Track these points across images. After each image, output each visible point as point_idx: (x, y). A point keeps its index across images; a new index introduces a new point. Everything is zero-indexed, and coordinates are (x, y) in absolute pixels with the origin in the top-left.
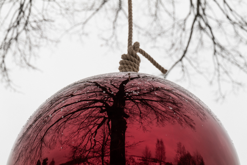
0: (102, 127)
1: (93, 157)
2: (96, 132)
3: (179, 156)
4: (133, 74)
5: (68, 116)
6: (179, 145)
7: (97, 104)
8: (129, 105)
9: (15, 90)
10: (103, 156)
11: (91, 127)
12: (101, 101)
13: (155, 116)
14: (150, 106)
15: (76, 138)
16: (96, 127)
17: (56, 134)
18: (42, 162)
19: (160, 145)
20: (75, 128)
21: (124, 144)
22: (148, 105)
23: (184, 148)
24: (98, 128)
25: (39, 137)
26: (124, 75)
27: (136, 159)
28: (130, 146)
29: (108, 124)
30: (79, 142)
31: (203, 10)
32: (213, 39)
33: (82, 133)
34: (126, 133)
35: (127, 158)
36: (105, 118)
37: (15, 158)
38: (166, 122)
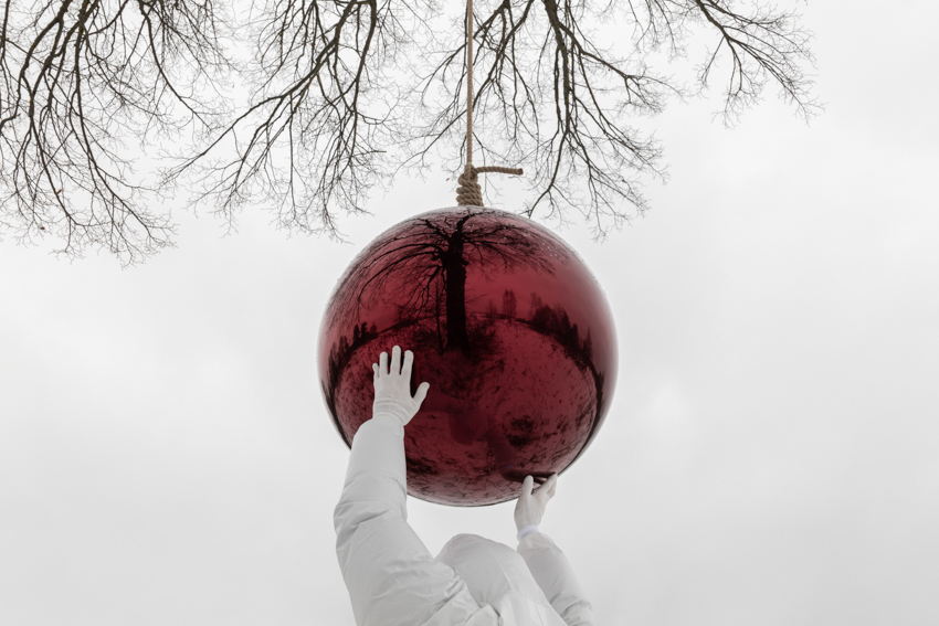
0: (435, 280)
1: (425, 317)
2: (428, 286)
3: (534, 310)
4: (475, 209)
5: (389, 268)
6: (534, 295)
7: (428, 249)
8: (469, 249)
9: (342, 240)
10: (437, 316)
11: (421, 279)
12: (432, 245)
13: (502, 261)
14: (495, 249)
15: (401, 294)
16: (428, 279)
17: (377, 291)
18: (360, 327)
19: (510, 297)
20: (400, 282)
21: (463, 299)
22: (490, 247)
23: (540, 298)
24: (431, 280)
25: (355, 296)
26: (464, 208)
27: (478, 315)
28: (471, 301)
29: (442, 274)
30: (406, 300)
31: (575, 127)
32: (588, 161)
33: (409, 288)
34: (466, 286)
35: (468, 315)
36: (439, 268)
37: (328, 323)
38: (517, 268)
